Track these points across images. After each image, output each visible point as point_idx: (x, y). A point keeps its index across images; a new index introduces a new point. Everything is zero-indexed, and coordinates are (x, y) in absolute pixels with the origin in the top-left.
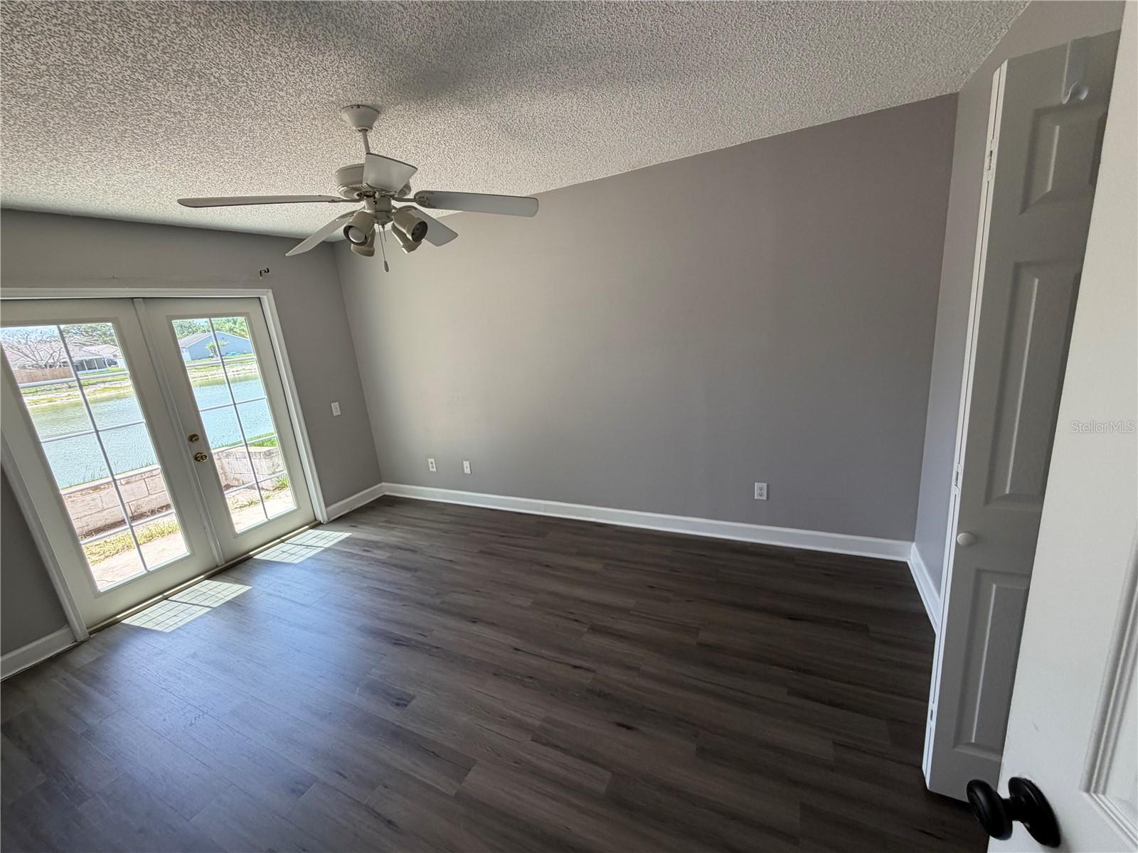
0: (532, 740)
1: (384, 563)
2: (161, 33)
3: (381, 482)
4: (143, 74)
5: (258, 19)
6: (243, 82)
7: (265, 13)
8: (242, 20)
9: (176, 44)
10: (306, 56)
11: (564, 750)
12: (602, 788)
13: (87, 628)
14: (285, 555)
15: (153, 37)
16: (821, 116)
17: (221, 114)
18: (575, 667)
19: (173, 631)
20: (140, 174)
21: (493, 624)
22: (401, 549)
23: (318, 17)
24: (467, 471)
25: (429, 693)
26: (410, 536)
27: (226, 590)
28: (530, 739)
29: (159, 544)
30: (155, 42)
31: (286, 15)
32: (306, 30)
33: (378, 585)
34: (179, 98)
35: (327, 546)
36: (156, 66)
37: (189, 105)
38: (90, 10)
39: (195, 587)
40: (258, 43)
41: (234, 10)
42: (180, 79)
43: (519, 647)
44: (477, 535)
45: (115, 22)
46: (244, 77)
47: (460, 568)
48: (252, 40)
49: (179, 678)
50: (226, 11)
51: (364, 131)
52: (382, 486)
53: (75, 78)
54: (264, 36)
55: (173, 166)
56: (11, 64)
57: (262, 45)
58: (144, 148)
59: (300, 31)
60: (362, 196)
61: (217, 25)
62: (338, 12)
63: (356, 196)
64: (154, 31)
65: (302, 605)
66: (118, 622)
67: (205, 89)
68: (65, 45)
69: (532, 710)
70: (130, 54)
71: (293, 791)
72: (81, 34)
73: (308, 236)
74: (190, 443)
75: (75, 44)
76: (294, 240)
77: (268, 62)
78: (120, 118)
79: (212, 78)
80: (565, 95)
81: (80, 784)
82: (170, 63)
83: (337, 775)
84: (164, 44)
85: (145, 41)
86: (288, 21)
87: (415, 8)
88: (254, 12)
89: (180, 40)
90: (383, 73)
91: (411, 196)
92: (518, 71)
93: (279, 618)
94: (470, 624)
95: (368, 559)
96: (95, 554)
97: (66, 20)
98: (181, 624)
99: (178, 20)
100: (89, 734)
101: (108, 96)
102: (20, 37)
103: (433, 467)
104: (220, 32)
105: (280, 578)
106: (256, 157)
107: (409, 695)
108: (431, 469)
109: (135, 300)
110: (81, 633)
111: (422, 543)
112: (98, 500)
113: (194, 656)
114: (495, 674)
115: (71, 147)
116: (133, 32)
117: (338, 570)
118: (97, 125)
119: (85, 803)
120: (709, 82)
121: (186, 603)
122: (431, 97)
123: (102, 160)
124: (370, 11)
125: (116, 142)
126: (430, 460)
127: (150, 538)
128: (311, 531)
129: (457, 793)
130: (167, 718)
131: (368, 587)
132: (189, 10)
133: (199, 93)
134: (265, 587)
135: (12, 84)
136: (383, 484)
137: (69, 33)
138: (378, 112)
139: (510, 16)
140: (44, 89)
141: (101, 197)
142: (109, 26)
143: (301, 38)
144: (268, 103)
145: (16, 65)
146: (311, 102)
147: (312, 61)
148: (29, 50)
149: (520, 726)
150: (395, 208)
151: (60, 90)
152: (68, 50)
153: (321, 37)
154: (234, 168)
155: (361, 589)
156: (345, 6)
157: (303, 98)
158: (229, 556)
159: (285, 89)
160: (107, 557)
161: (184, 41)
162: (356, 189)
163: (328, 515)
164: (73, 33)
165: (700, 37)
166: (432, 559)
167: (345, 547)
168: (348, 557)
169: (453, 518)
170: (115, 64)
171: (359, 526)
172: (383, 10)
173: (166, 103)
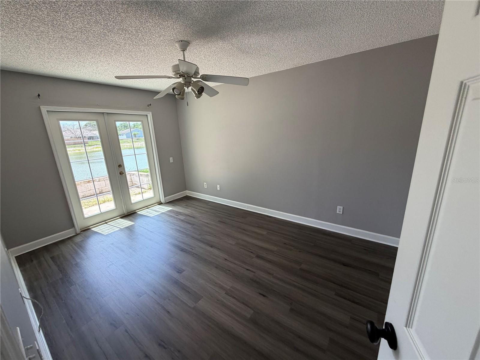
0: (225, 293)
1: (183, 221)
2: (112, 16)
3: (186, 190)
4: (107, 30)
5: (144, 9)
6: (140, 32)
7: (146, 7)
8: (139, 10)
9: (117, 19)
10: (161, 22)
11: (236, 299)
12: (249, 316)
13: (80, 230)
14: (148, 213)
15: (110, 17)
16: (383, 43)
17: (133, 44)
18: (247, 270)
19: (107, 235)
20: (107, 67)
21: (218, 248)
22: (189, 216)
23: (165, 7)
24: (219, 189)
25: (190, 270)
26: (193, 212)
27: (126, 223)
28: (225, 292)
29: (107, 204)
30: (110, 19)
31: (154, 7)
32: (161, 12)
33: (178, 228)
34: (119, 39)
35: (163, 212)
36: (111, 27)
37: (122, 42)
38: (89, 8)
39: (116, 220)
40: (145, 18)
41: (136, 6)
42: (119, 32)
43: (227, 259)
44: (219, 215)
45: (97, 12)
46: (140, 30)
47: (211, 226)
48: (142, 17)
49: (107, 251)
50: (133, 7)
51: (184, 51)
52: (186, 192)
53: (85, 32)
54: (146, 15)
55: (118, 64)
56: (66, 28)
57: (146, 19)
58: (108, 57)
59: (159, 13)
60: (181, 76)
61: (130, 12)
62: (172, 5)
63: (178, 76)
64: (110, 15)
65: (151, 232)
66: (90, 229)
67: (127, 36)
68: (82, 21)
69: (228, 283)
70: (102, 23)
71: (138, 295)
72: (87, 17)
73: (162, 91)
74: (119, 168)
75: (85, 20)
76: (156, 93)
77: (148, 25)
78: (100, 47)
79: (129, 31)
80: (263, 35)
81: (72, 280)
82: (115, 26)
83: (153, 293)
84: (113, 19)
85: (107, 19)
86: (154, 10)
87: (200, 2)
88: (142, 6)
89: (119, 18)
90: (190, 28)
91: (199, 77)
92: (242, 26)
93: (143, 235)
94: (210, 247)
95: (177, 218)
96: (86, 205)
97: (82, 12)
98: (110, 233)
99: (118, 11)
100: (77, 264)
101: (96, 38)
102: (68, 19)
103: (206, 186)
104: (132, 14)
105: (145, 221)
106: (146, 61)
107: (183, 270)
108: (205, 187)
109: (104, 113)
110: (78, 231)
111: (197, 215)
112: (89, 186)
113: (112, 244)
114: (216, 267)
115: (85, 57)
116: (103, 16)
117: (166, 221)
118: (93, 49)
119: (73, 286)
120: (326, 28)
121: (112, 226)
122: (209, 37)
123: (95, 62)
124: (183, 4)
125: (99, 55)
126: (205, 183)
127: (104, 202)
128: (158, 206)
129: (194, 307)
130: (101, 263)
131: (175, 228)
132: (121, 7)
133: (125, 37)
134: (139, 224)
135: (66, 35)
136: (187, 191)
137: (83, 17)
138: (189, 43)
139: (237, 4)
140: (76, 36)
141: (95, 75)
142: (96, 14)
143: (159, 15)
144: (149, 40)
145: (67, 28)
146: (164, 39)
147: (164, 24)
148: (71, 23)
149: (221, 287)
150: (193, 81)
151: (81, 37)
152: (83, 23)
153: (166, 15)
154: (138, 65)
155: (173, 229)
156: (174, 3)
157: (161, 38)
158: (129, 211)
159: (155, 35)
160: (90, 207)
161: (120, 18)
162: (178, 73)
163: (165, 201)
164: (84, 17)
165: (320, 9)
166: (200, 222)
167: (169, 213)
168: (170, 217)
169: (211, 207)
170: (98, 27)
171: (176, 206)
172: (188, 4)
173: (114, 41)
